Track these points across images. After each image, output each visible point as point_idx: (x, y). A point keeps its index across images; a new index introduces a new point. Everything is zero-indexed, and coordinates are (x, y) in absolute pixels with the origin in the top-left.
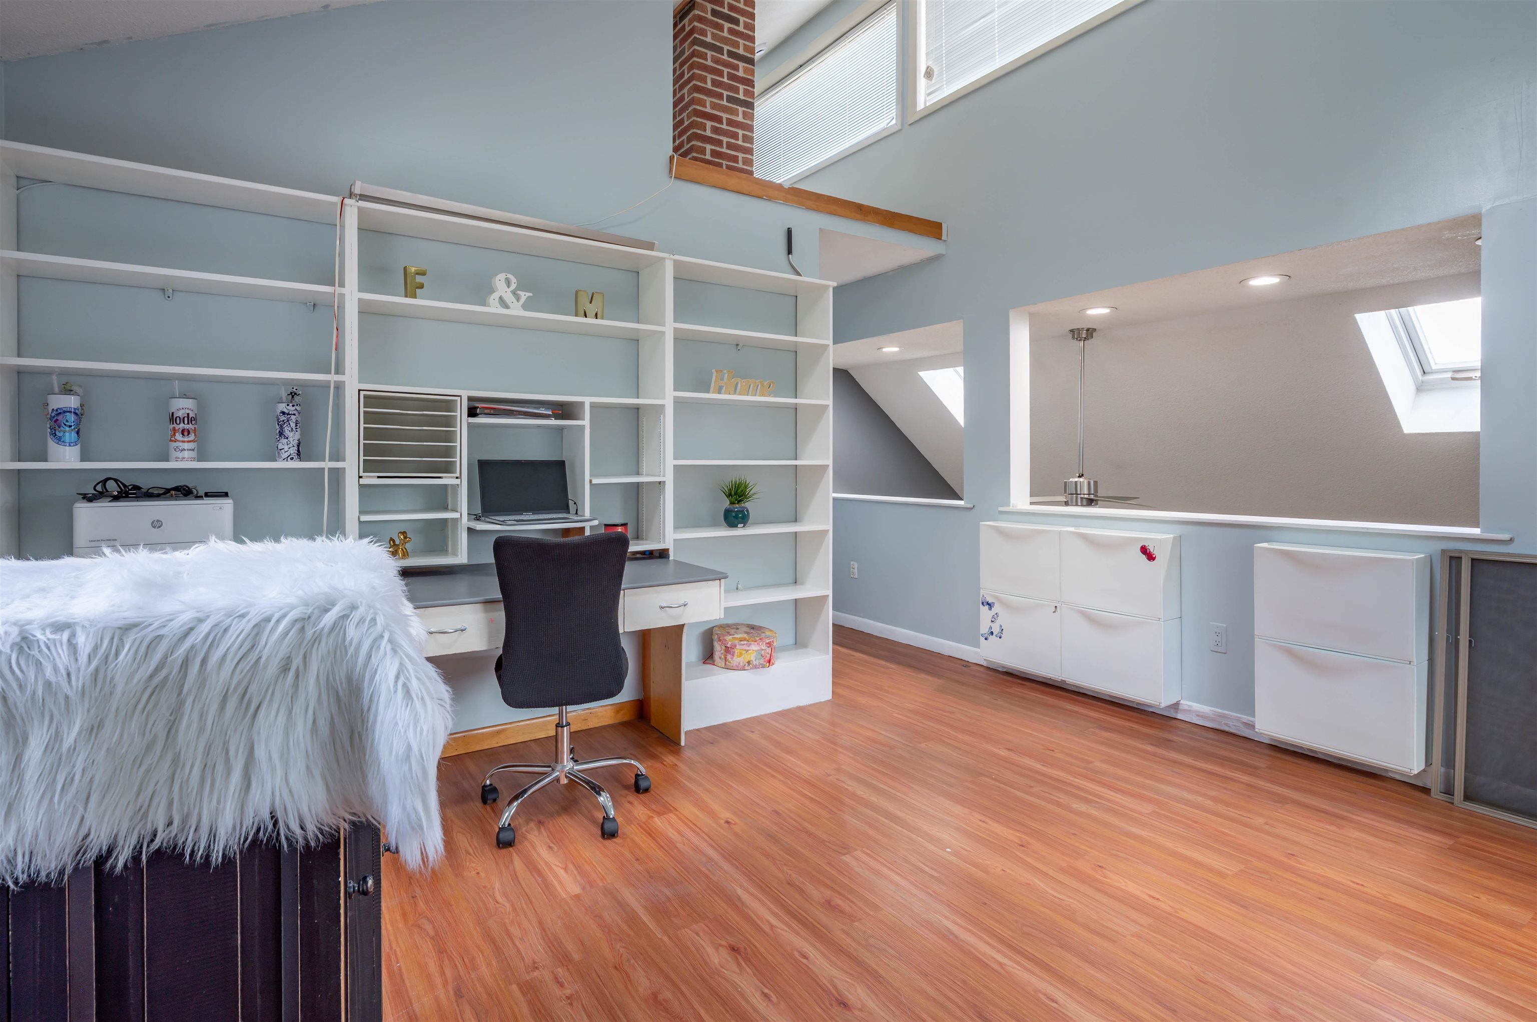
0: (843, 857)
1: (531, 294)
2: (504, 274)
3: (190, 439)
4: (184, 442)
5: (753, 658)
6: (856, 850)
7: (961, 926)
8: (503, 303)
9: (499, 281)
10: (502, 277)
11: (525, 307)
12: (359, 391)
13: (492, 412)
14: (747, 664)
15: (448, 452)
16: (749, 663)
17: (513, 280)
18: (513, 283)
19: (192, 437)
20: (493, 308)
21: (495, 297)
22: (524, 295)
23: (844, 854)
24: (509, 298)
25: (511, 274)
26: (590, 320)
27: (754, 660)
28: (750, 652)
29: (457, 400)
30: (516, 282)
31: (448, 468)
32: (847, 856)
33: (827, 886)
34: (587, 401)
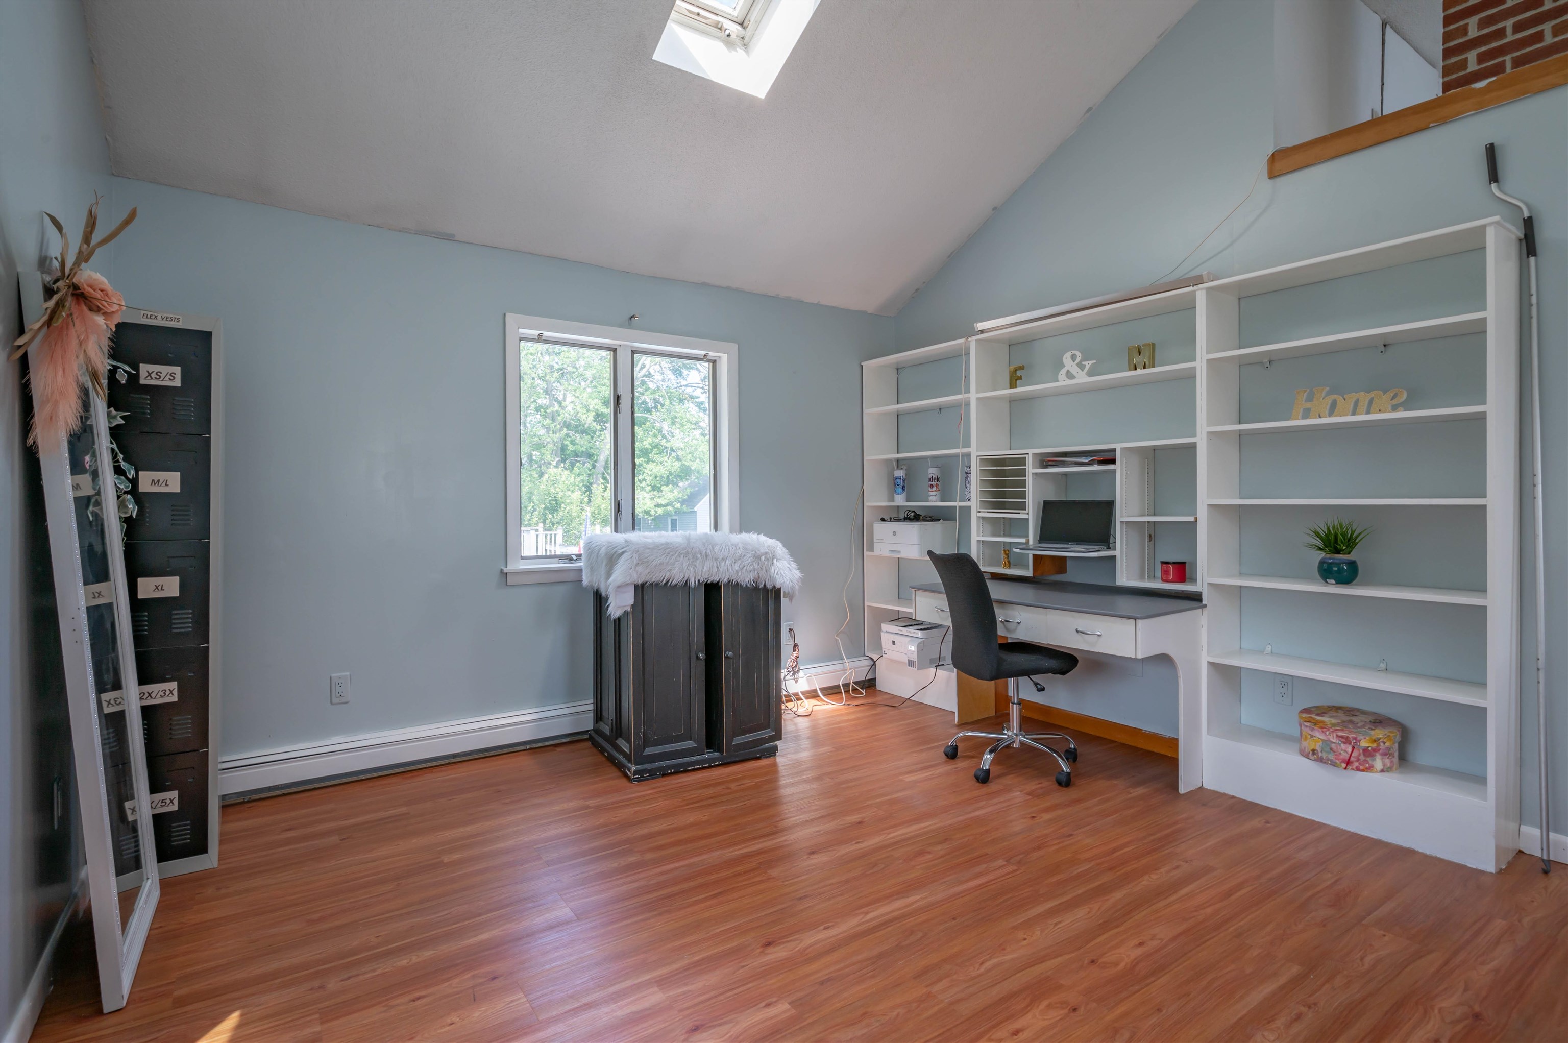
1: (1095, 361)
2: (1070, 352)
3: (934, 490)
4: (932, 491)
5: (1318, 748)
8: (1069, 375)
9: (1067, 359)
10: (1068, 355)
11: (1090, 374)
12: (977, 456)
13: (1053, 463)
14: (1311, 753)
15: (1023, 495)
16: (1314, 751)
17: (1078, 354)
18: (1078, 357)
19: (935, 488)
20: (1063, 381)
21: (1063, 372)
22: (1088, 364)
24: (1074, 369)
25: (1075, 350)
26: (1140, 372)
27: (1319, 751)
28: (1314, 738)
29: (1026, 457)
30: (1080, 355)
31: (1022, 506)
34: (1118, 447)
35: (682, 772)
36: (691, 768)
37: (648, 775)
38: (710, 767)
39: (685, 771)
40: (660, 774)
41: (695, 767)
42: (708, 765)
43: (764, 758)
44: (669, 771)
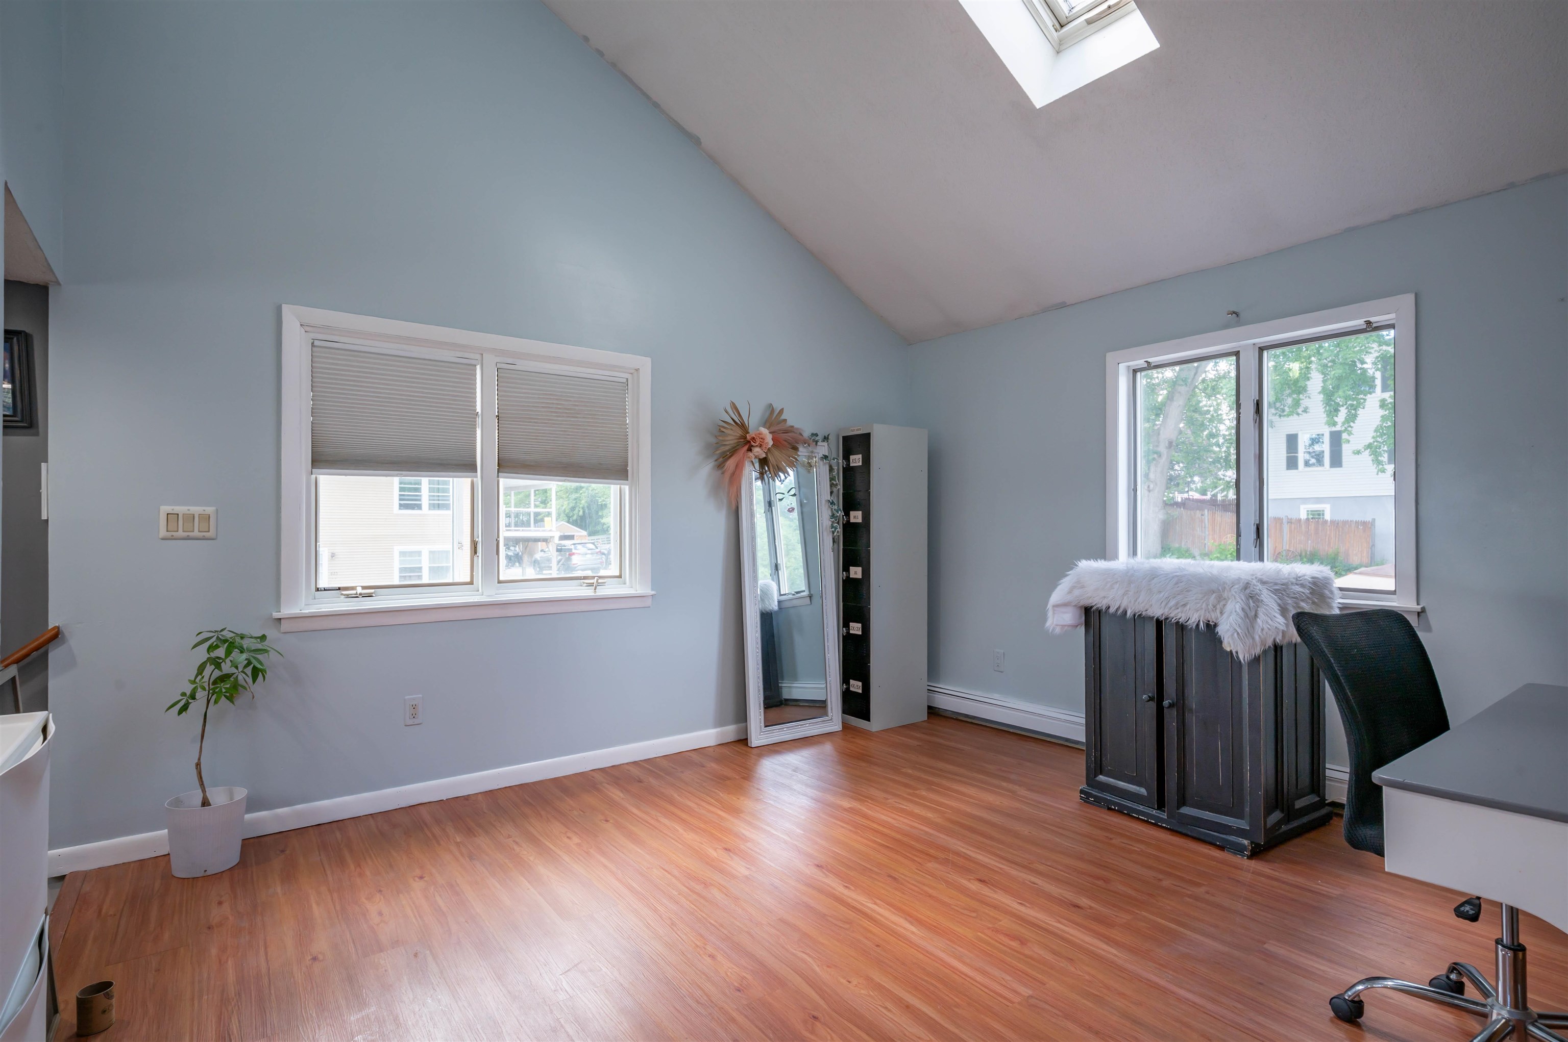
0: (1030, 992)
6: (1019, 1003)
7: (901, 927)
23: (1031, 997)
32: (1027, 995)
33: (1031, 958)
35: (1125, 813)
36: (1135, 815)
37: (1093, 799)
38: (1155, 825)
39: (1128, 815)
40: (1104, 805)
41: (1140, 817)
42: (1154, 822)
43: (1227, 851)
44: (1113, 807)
